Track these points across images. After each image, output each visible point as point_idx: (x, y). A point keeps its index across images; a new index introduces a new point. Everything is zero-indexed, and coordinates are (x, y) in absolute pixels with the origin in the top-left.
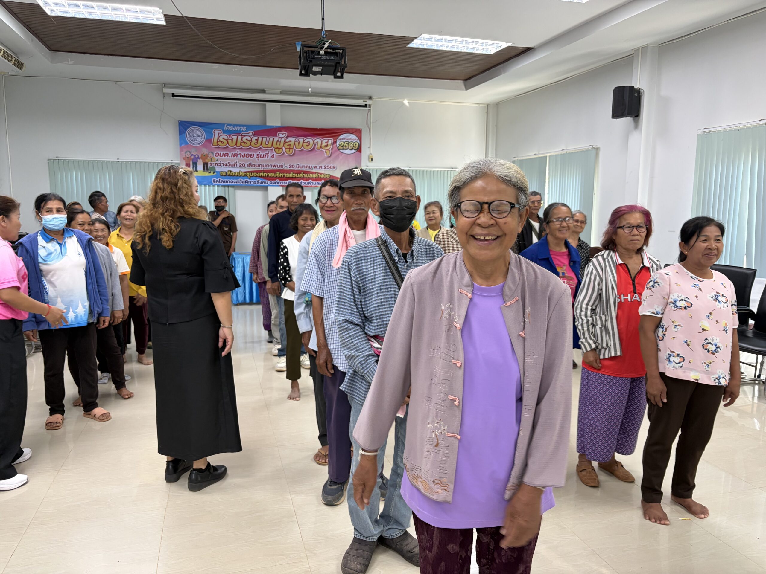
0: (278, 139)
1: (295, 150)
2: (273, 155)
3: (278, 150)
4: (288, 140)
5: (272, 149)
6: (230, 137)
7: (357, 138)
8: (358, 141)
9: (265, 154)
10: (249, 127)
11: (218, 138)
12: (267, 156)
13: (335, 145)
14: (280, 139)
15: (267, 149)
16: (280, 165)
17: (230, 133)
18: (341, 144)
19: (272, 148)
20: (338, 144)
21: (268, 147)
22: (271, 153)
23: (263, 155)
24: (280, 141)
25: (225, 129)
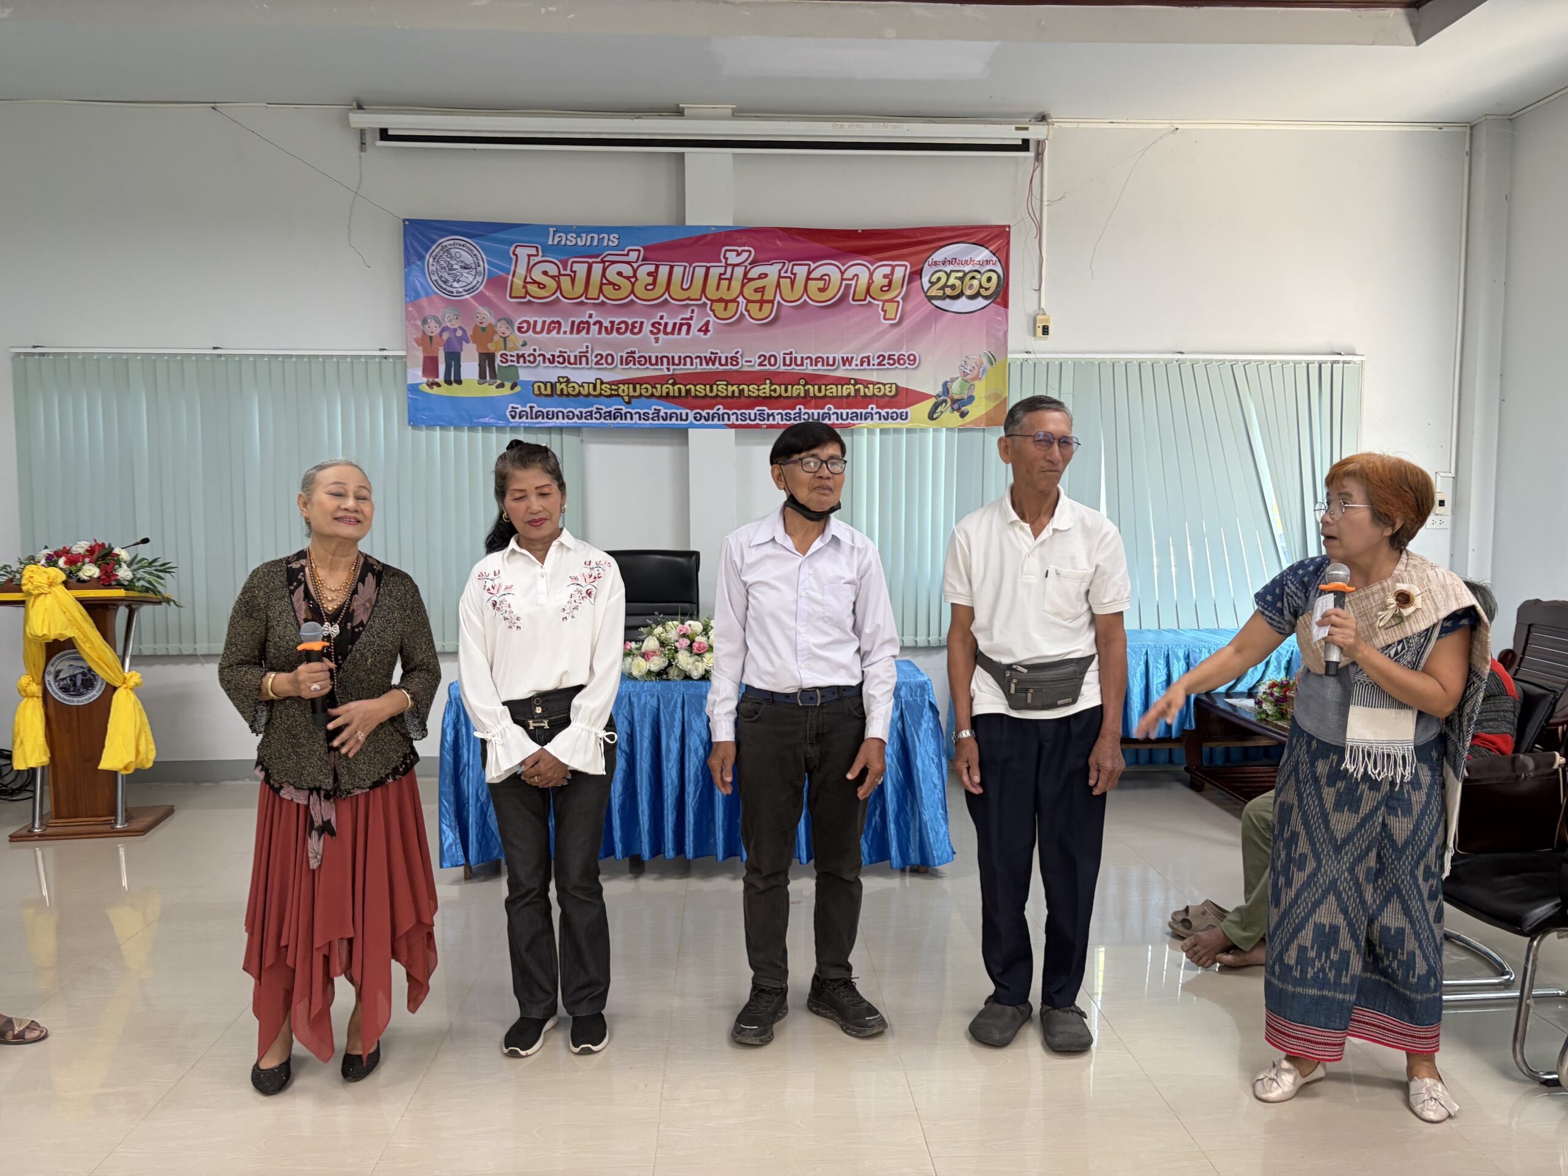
0: (722, 270)
1: (779, 302)
2: (708, 323)
3: (723, 304)
4: (755, 272)
5: (705, 304)
6: (565, 269)
7: (995, 259)
8: (999, 270)
9: (678, 321)
10: (626, 233)
11: (529, 270)
12: (685, 328)
13: (917, 283)
14: (729, 269)
15: (688, 305)
16: (729, 356)
17: (566, 254)
18: (939, 279)
19: (704, 299)
20: (925, 280)
21: (689, 299)
22: (699, 319)
23: (675, 324)
24: (728, 275)
25: (550, 242)
